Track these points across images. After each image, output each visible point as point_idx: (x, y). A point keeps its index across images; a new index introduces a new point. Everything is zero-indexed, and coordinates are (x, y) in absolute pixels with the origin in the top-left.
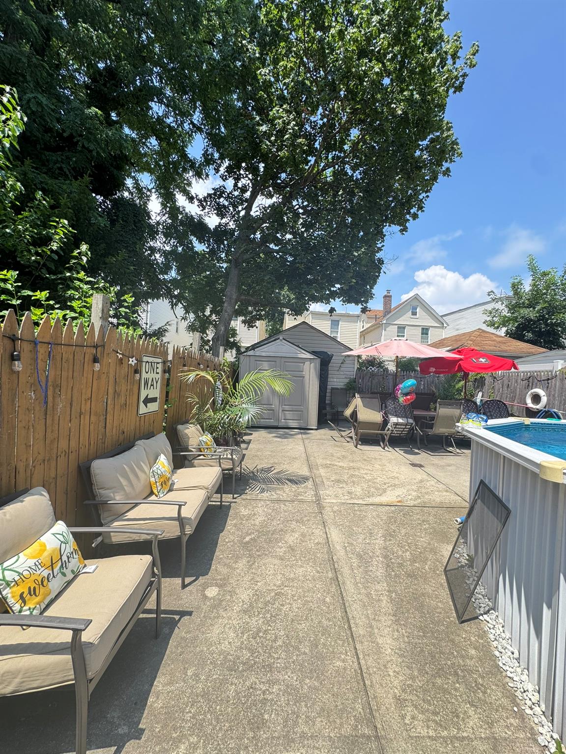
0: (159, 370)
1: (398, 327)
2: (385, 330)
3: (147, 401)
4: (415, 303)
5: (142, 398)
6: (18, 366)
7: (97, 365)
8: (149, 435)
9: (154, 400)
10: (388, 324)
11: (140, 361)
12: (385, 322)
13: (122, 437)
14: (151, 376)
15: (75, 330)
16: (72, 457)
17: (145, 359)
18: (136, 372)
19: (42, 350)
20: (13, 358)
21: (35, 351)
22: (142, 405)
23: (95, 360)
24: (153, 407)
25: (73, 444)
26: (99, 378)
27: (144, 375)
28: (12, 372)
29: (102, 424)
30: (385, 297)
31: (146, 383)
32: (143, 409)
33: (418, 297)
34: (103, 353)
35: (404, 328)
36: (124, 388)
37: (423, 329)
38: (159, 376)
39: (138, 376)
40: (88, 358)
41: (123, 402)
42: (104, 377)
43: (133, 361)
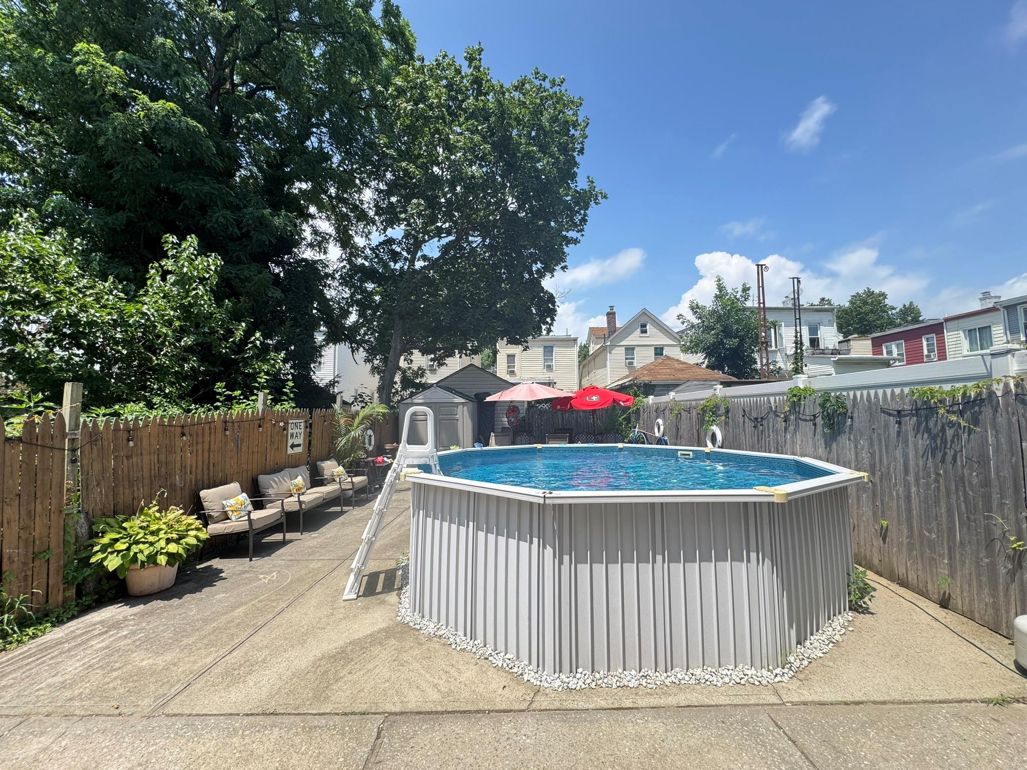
0: (302, 427)
1: (626, 349)
2: (610, 353)
3: (293, 446)
4: (643, 320)
5: (289, 444)
6: (228, 433)
7: (261, 429)
8: (295, 466)
9: (299, 445)
10: (613, 346)
11: (286, 423)
12: (609, 344)
13: (276, 466)
14: (295, 431)
15: (250, 413)
16: (250, 473)
17: (290, 421)
18: (284, 429)
19: (236, 425)
20: (226, 430)
21: (233, 426)
22: (289, 448)
23: (260, 426)
24: (299, 450)
25: (250, 467)
26: (262, 435)
27: (290, 431)
28: (226, 435)
29: (264, 459)
30: (608, 314)
31: (292, 435)
32: (290, 451)
33: (646, 312)
34: (263, 423)
35: (633, 349)
36: (277, 440)
37: (656, 349)
38: (302, 430)
39: (285, 432)
40: (256, 426)
41: (276, 446)
42: (264, 434)
43: (282, 424)
